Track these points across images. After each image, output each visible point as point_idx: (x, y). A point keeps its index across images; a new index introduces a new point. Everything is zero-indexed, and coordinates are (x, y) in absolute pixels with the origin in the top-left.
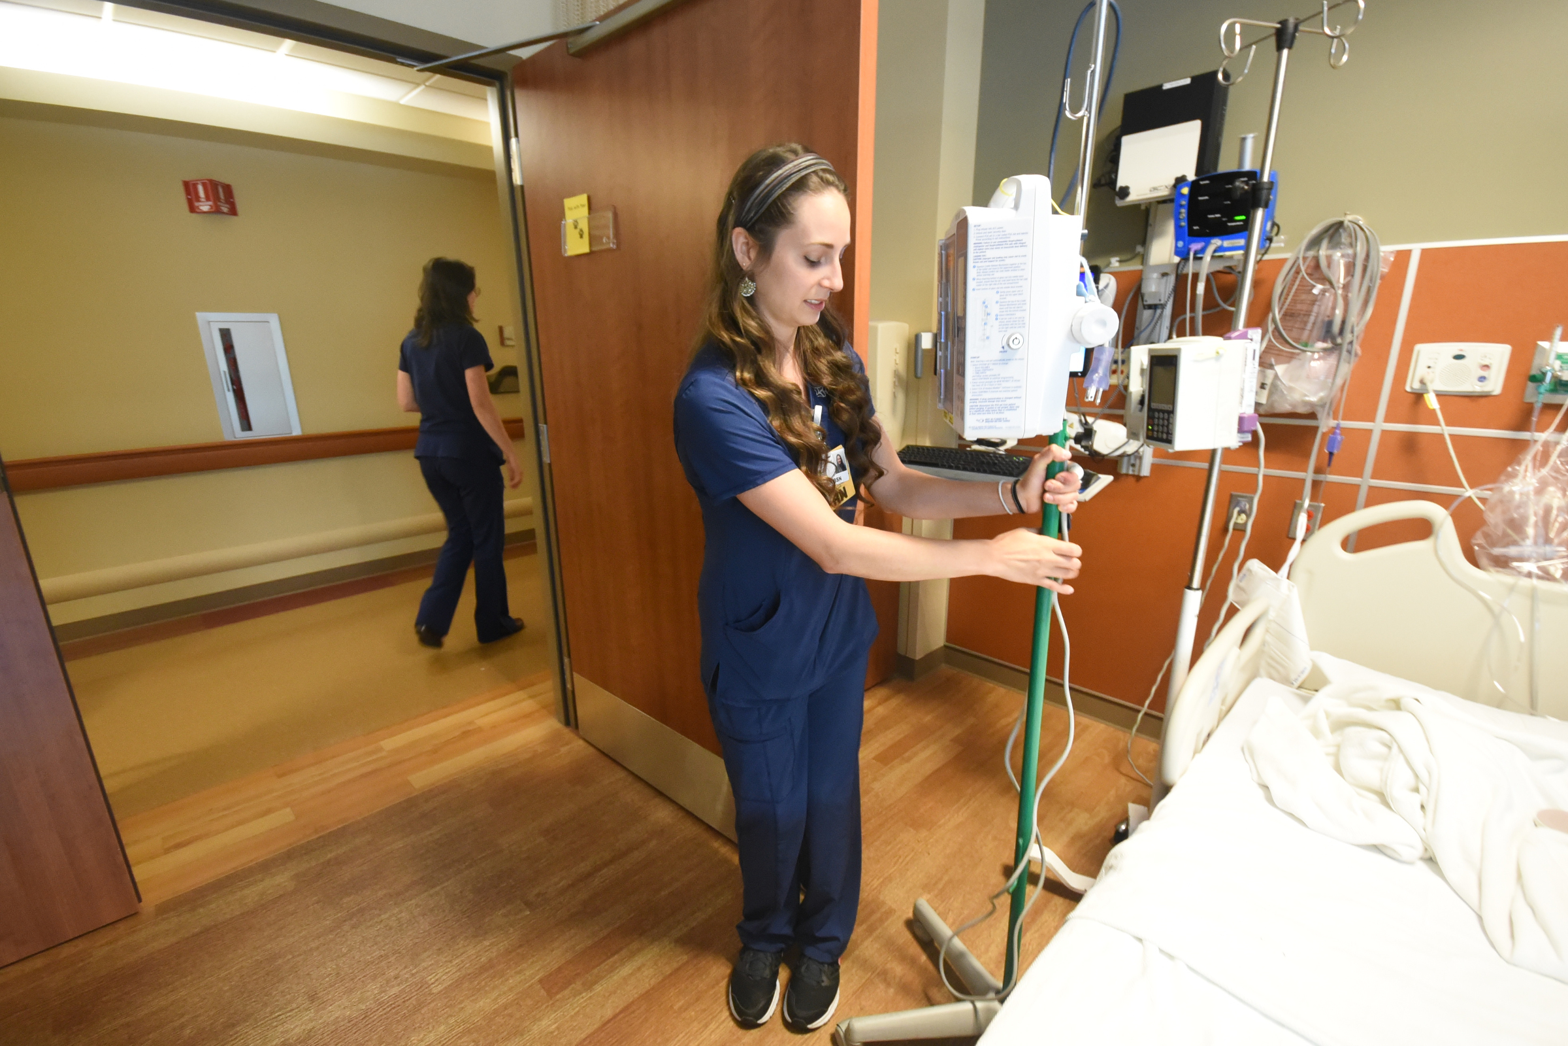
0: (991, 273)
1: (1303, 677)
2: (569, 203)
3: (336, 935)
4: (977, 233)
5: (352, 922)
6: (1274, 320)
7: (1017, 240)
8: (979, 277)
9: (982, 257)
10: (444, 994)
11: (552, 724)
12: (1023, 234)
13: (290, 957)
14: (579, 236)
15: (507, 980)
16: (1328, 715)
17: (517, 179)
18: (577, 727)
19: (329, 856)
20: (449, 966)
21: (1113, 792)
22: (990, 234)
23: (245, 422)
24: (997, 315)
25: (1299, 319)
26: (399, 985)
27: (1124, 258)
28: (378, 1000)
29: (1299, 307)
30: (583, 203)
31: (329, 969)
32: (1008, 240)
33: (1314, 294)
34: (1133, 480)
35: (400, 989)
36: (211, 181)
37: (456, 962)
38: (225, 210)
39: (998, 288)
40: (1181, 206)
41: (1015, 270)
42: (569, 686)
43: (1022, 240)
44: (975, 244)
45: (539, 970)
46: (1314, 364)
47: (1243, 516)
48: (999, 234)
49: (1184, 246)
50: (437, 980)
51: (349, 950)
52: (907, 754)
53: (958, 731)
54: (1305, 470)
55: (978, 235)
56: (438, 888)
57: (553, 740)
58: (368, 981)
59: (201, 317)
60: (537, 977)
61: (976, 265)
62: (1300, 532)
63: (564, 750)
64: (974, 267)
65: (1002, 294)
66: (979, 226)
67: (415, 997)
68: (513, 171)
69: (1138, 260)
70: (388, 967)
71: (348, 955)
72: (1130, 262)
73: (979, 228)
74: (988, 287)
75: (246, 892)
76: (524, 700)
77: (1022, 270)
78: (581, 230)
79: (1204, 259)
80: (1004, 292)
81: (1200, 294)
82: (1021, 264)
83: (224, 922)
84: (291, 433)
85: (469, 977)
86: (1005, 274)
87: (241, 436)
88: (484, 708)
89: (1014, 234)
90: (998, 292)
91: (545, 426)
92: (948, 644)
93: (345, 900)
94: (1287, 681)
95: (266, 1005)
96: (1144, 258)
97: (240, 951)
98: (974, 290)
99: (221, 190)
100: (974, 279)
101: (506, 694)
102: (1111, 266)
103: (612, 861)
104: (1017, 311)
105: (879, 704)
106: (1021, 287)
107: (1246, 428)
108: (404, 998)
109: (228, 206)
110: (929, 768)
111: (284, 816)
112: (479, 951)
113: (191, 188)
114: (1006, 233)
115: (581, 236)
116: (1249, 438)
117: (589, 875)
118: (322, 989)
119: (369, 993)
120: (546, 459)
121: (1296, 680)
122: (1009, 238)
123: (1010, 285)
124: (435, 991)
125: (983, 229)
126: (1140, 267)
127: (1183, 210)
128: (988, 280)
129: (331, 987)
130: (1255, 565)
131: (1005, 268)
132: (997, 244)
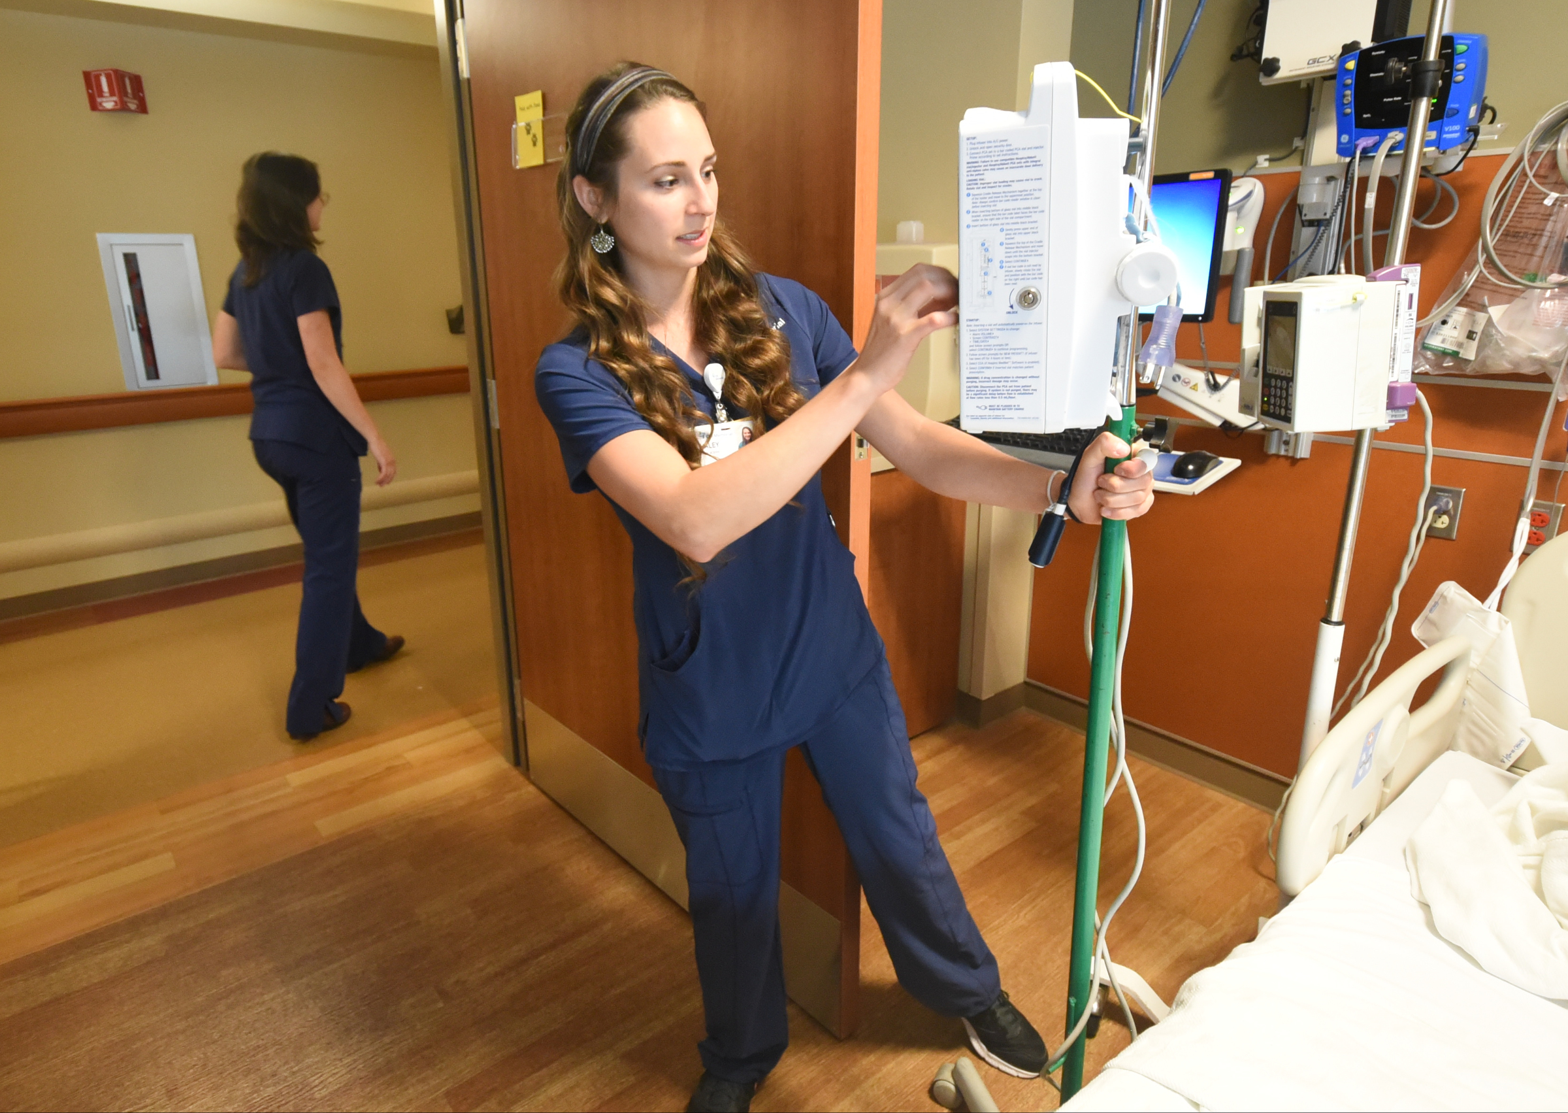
0: (992, 204)
1: (1519, 752)
2: (521, 101)
3: (208, 1016)
4: (971, 149)
5: (229, 1001)
6: (1485, 248)
7: (1029, 158)
8: (975, 209)
9: (979, 182)
10: (328, 1100)
11: (497, 763)
12: (1037, 148)
13: (152, 1039)
14: (531, 143)
15: (407, 1089)
16: (1534, 810)
17: (465, 71)
18: (528, 769)
19: (211, 916)
20: (338, 1066)
21: (1245, 900)
22: (990, 150)
23: (152, 369)
24: (1002, 262)
25: (1526, 241)
26: (274, 1085)
27: (1277, 155)
28: (249, 1101)
29: (1526, 223)
30: (536, 103)
31: (195, 1059)
32: (1015, 157)
33: (1546, 206)
34: (1286, 463)
35: (276, 1090)
36: (116, 72)
37: (346, 1061)
38: (133, 106)
39: (1003, 224)
40: (1346, 87)
41: (1026, 199)
42: (519, 715)
43: (1035, 157)
44: (968, 163)
45: (446, 1080)
46: (1547, 305)
47: (1445, 519)
48: (1002, 148)
49: (1350, 141)
50: (322, 1082)
51: (221, 1036)
52: (957, 829)
53: (1032, 801)
54: (1530, 455)
55: (973, 151)
56: (335, 965)
57: (498, 784)
58: (239, 1077)
59: (102, 238)
60: (443, 1089)
61: (971, 192)
62: (1519, 545)
63: (510, 797)
64: (968, 195)
65: (1009, 232)
66: (974, 138)
67: (293, 1102)
68: (459, 59)
69: (1295, 158)
70: (265, 1061)
71: (219, 1042)
72: (1285, 161)
73: (973, 141)
74: (989, 222)
75: (109, 954)
76: (466, 730)
77: (1036, 198)
78: (534, 136)
79: (1376, 159)
80: (1011, 230)
81: (1370, 209)
82: (1035, 190)
83: (78, 992)
84: (206, 383)
85: (361, 1081)
86: (1011, 205)
87: (146, 385)
88: (412, 739)
89: (1024, 149)
90: (1002, 230)
91: (493, 382)
92: (1028, 680)
93: (224, 973)
94: (1493, 758)
95: (116, 1098)
96: (1303, 156)
97: (92, 1029)
98: (968, 226)
99: (127, 82)
100: (968, 212)
101: (444, 722)
102: (1257, 166)
103: (553, 946)
104: (1031, 255)
105: (929, 757)
106: (1036, 222)
107: (1399, 403)
108: (279, 1102)
109: (136, 101)
110: (985, 850)
111: (164, 862)
112: (377, 1050)
113: (93, 80)
114: (1011, 148)
115: (535, 144)
116: (1404, 415)
117: (524, 961)
118: (184, 1083)
119: (239, 1093)
120: (496, 424)
121: (1509, 756)
122: (1017, 154)
123: (1019, 220)
124: (317, 1096)
125: (979, 143)
126: (1298, 168)
127: (1348, 92)
128: (988, 213)
129: (195, 1080)
130: (1451, 590)
131: (1011, 196)
132: (999, 162)
